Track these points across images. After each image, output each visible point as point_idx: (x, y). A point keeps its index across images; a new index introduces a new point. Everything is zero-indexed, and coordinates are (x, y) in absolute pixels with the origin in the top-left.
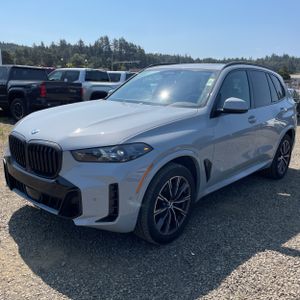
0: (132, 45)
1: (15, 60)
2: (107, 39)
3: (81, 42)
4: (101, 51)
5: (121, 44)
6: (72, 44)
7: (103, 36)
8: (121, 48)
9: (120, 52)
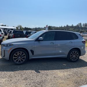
6: (70, 26)
8: (85, 26)
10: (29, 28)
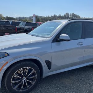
0: (76, 15)
1: (41, 21)
2: (68, 13)
3: (60, 15)
4: (66, 17)
5: (72, 15)
6: (57, 16)
7: (67, 13)
8: (72, 16)
9: (72, 17)
10: (11, 17)
